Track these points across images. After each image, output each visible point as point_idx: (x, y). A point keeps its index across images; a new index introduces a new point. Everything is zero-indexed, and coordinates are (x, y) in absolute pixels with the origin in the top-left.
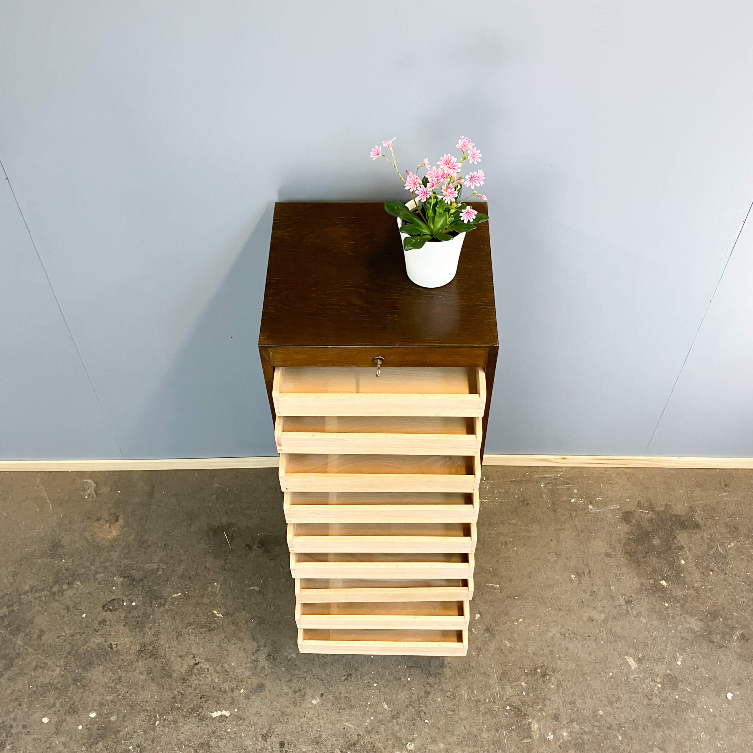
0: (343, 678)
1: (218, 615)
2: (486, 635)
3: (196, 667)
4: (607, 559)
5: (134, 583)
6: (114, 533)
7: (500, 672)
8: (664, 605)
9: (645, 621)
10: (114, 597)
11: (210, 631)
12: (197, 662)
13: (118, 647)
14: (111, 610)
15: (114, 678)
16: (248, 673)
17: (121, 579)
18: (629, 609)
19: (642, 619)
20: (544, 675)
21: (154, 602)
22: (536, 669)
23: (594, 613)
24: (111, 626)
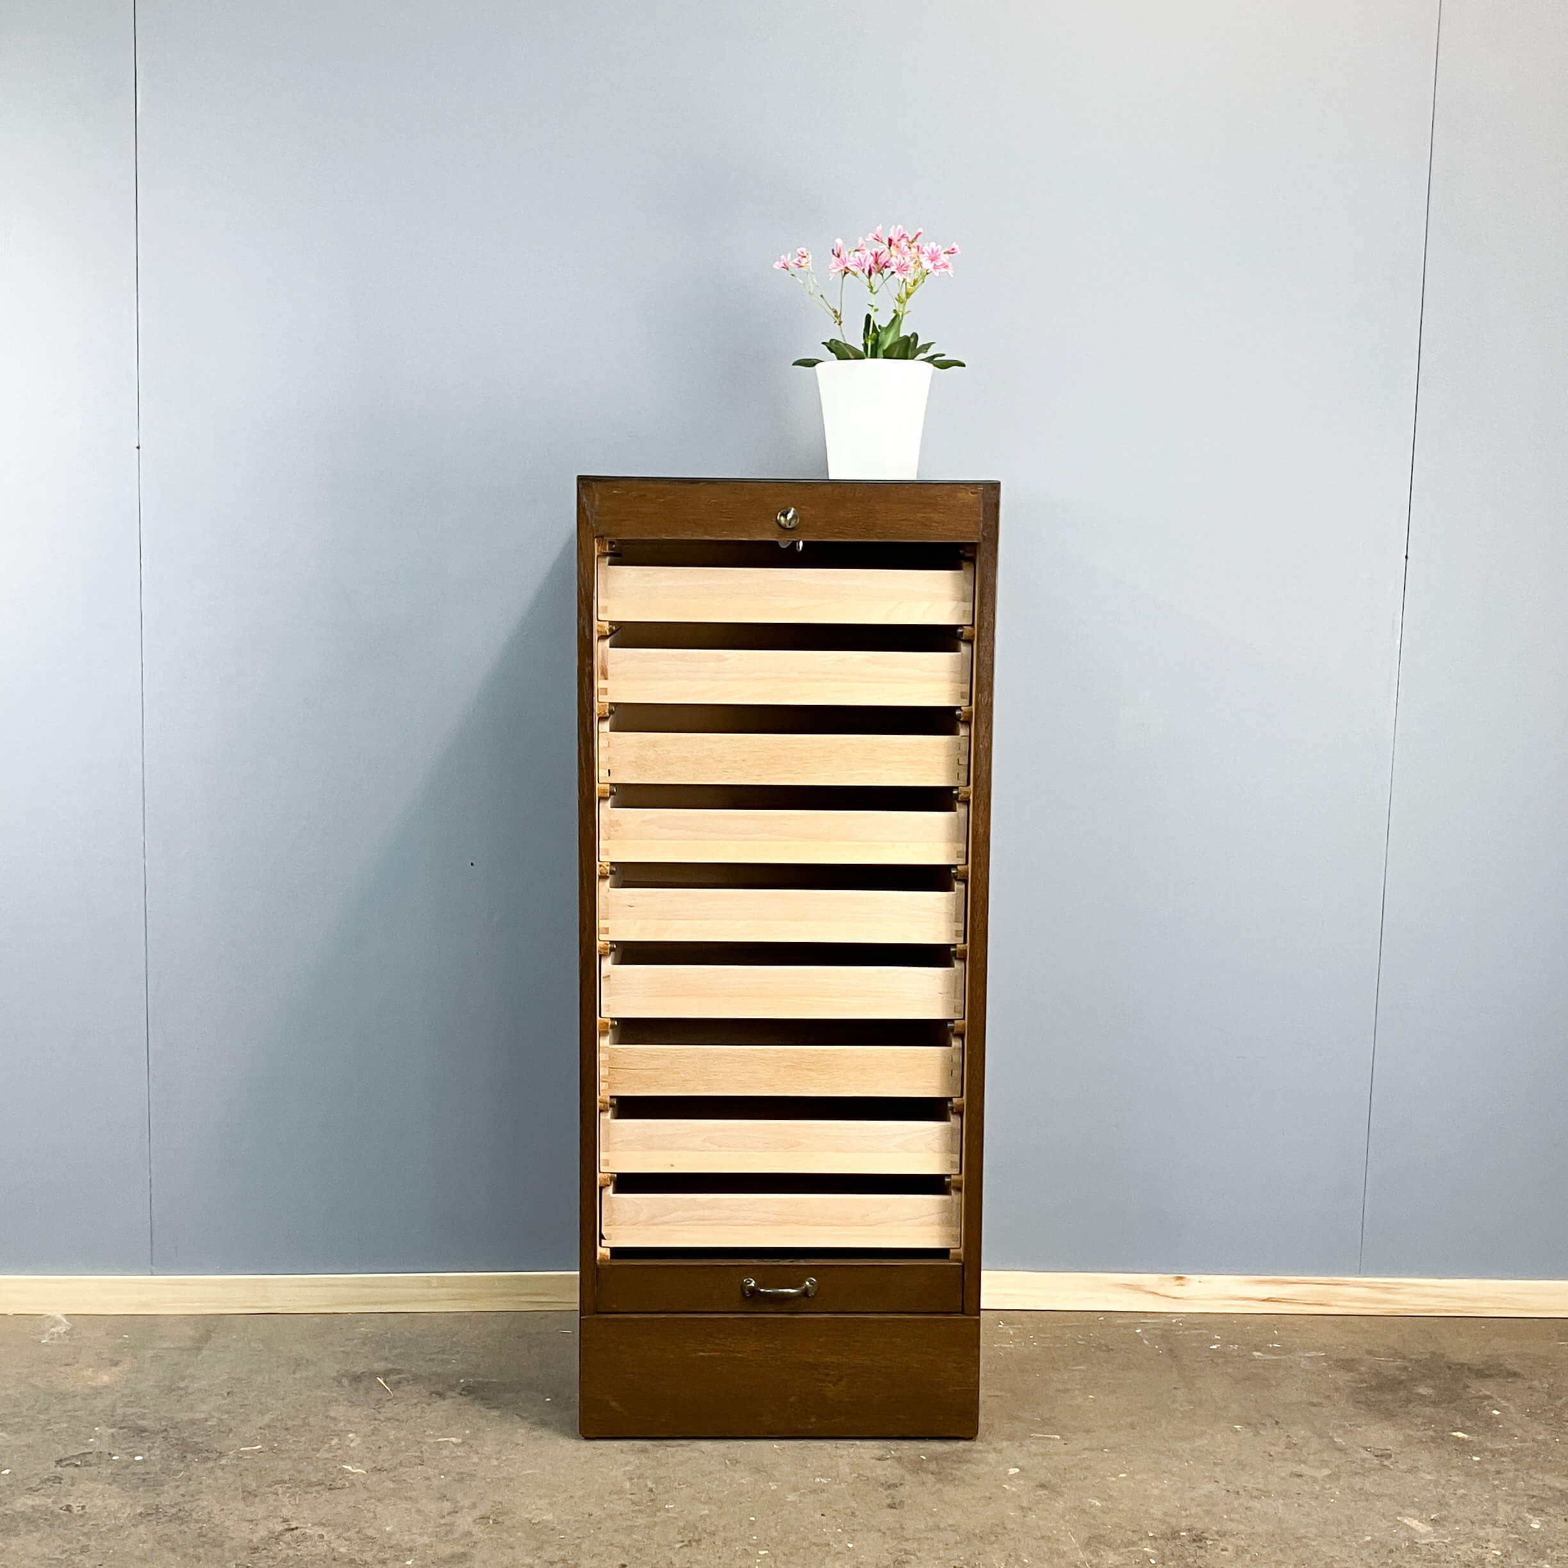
0: (678, 1546)
1: (354, 1471)
2: (1039, 1493)
3: (291, 1532)
4: (1314, 1409)
5: (143, 1434)
6: (105, 1379)
7: (1084, 1534)
8: (1471, 1459)
9: (1429, 1477)
10: (91, 1451)
11: (330, 1489)
12: (292, 1527)
13: (87, 1510)
14: (77, 1466)
15: (65, 1548)
16: (425, 1540)
17: (113, 1430)
18: (1386, 1463)
19: (1423, 1475)
20: (1198, 1539)
21: (189, 1456)
22: (1178, 1532)
23: (1302, 1468)
24: (72, 1485)
